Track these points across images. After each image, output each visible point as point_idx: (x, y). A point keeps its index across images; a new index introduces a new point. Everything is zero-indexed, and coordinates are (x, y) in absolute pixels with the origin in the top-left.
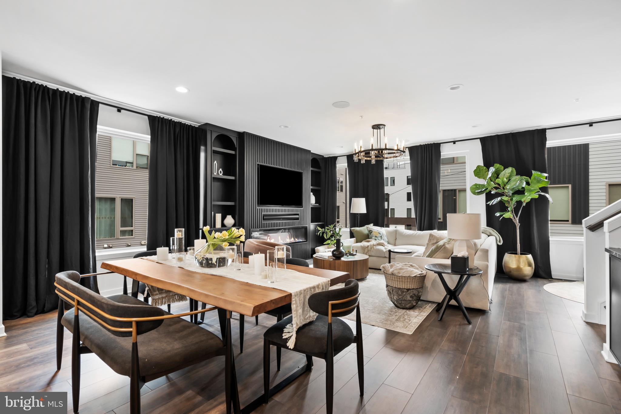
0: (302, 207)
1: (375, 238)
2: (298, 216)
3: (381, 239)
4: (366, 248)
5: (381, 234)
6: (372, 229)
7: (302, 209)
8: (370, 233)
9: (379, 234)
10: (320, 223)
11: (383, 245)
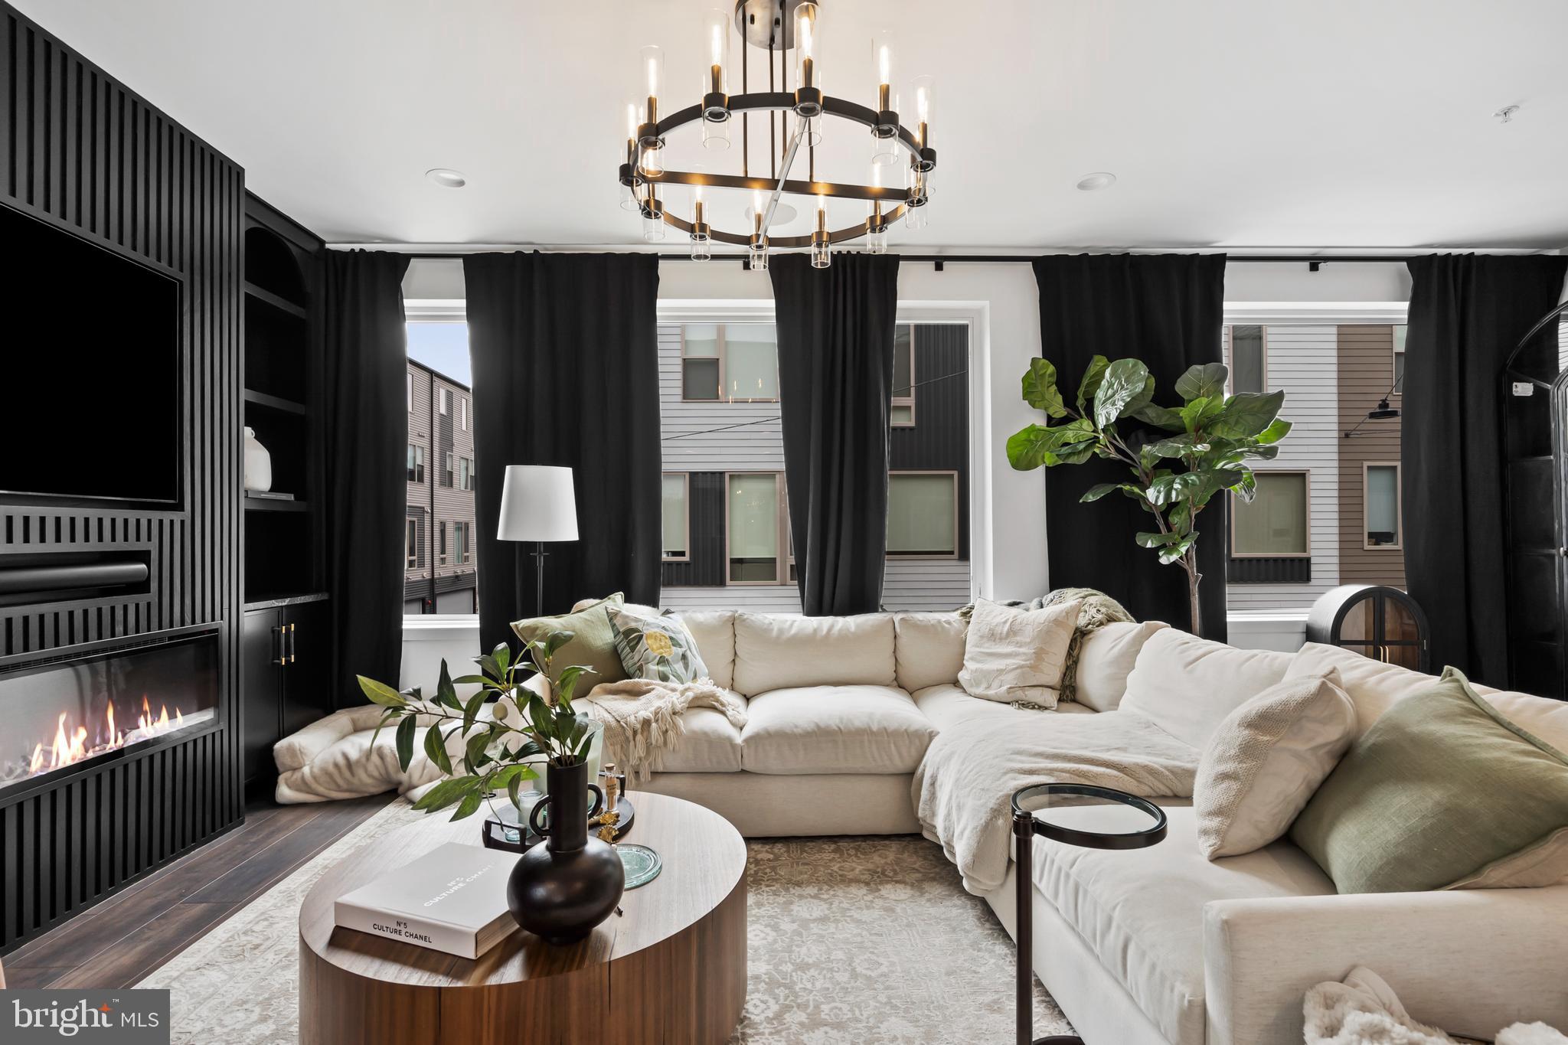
0: (180, 507)
1: (661, 668)
2: (143, 566)
3: (691, 670)
4: (635, 733)
5: (680, 646)
6: (637, 620)
7: (177, 516)
8: (628, 643)
9: (673, 645)
10: (303, 598)
11: (720, 707)
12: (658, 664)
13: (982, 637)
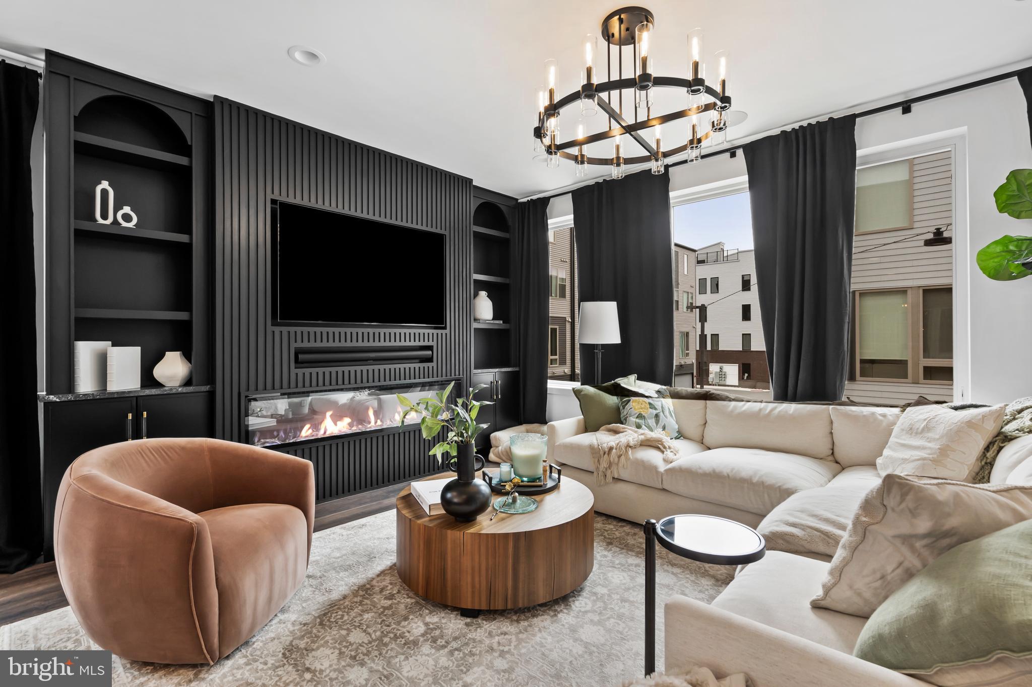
0: (445, 328)
1: (637, 420)
2: (431, 352)
3: (657, 422)
4: (605, 453)
5: (656, 409)
7: (444, 332)
8: (622, 403)
9: (650, 408)
10: (507, 369)
11: (662, 448)
12: (637, 418)
13: (903, 430)
